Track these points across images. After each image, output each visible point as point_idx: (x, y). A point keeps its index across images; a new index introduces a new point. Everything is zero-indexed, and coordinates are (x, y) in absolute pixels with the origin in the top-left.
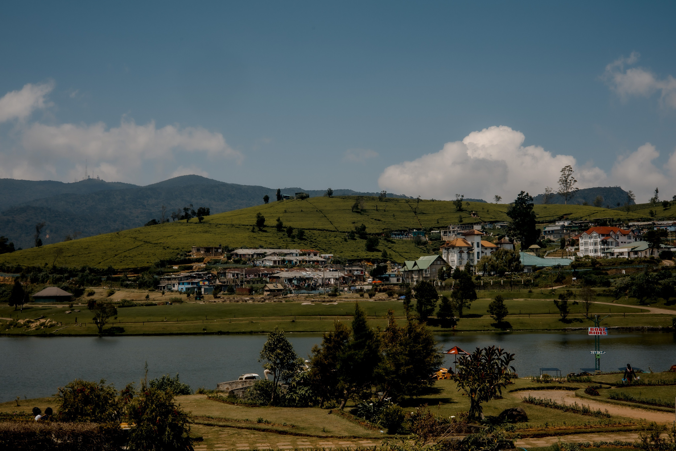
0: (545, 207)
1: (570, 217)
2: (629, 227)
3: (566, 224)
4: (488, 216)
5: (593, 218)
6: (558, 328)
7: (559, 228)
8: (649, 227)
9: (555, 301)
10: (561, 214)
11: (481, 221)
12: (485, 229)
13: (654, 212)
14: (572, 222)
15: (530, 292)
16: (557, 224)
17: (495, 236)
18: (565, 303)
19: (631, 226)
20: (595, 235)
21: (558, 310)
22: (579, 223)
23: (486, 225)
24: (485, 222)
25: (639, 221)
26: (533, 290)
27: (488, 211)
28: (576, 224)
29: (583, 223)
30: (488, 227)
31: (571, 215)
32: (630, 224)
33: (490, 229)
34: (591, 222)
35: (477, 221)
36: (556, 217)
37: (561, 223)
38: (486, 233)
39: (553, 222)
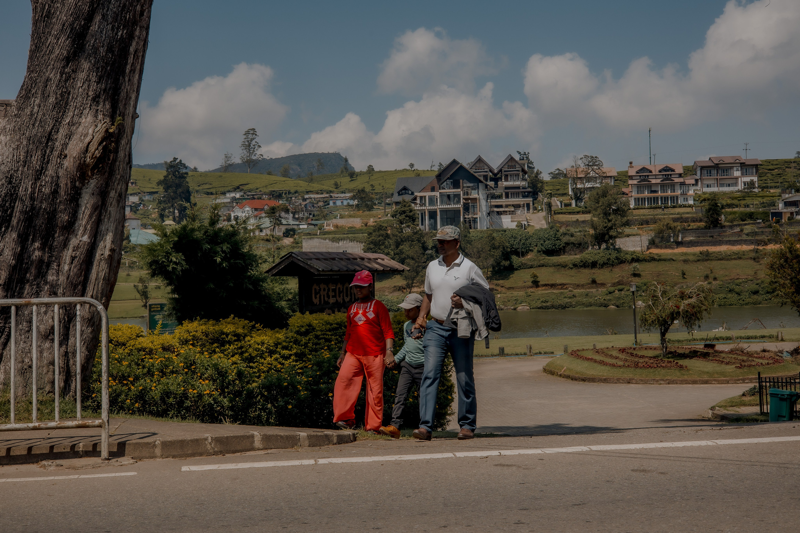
0: (221, 176)
1: (245, 188)
2: (304, 200)
3: (238, 196)
4: (150, 186)
5: (267, 190)
6: (136, 316)
7: (229, 200)
8: (325, 199)
9: (135, 286)
10: (237, 184)
11: (139, 191)
12: (143, 201)
13: (339, 184)
14: (244, 193)
16: (228, 195)
17: (154, 209)
18: (146, 287)
19: (307, 198)
20: (247, 209)
21: (138, 296)
22: (252, 195)
23: (145, 196)
24: (145, 193)
25: (317, 193)
27: (150, 180)
28: (248, 195)
29: (256, 195)
30: (147, 198)
31: (247, 186)
32: (306, 196)
33: (150, 201)
34: (265, 194)
35: (134, 192)
36: (231, 187)
37: (233, 195)
38: (144, 205)
39: (224, 193)
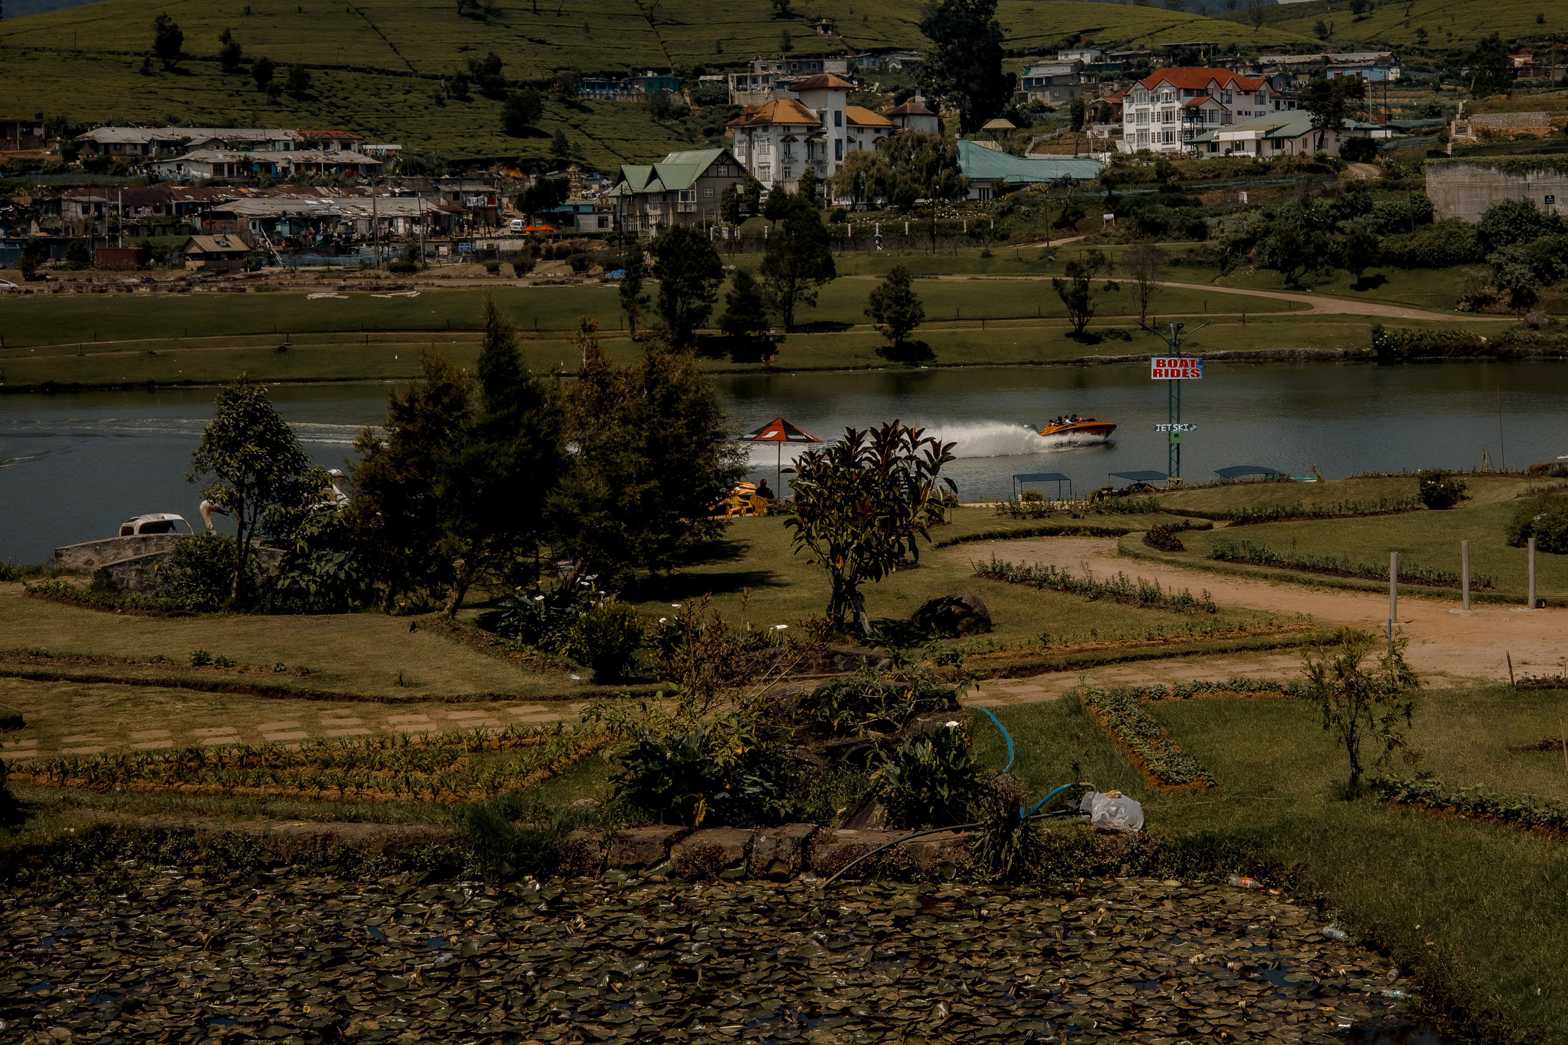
0: (1030, 10)
1: (1097, 38)
2: (1259, 68)
3: (1087, 59)
4: (867, 34)
5: (1161, 43)
6: (1063, 358)
7: (1067, 70)
8: (1314, 68)
9: (1056, 283)
10: (1074, 29)
11: (845, 47)
12: (856, 71)
13: (1328, 27)
14: (1103, 52)
15: (987, 255)
16: (1061, 58)
17: (885, 91)
18: (1085, 286)
19: (1265, 66)
20: (1166, 91)
21: (1063, 306)
22: (1124, 57)
23: (861, 60)
24: (858, 52)
25: (1286, 52)
26: (995, 251)
27: (866, 19)
28: (1113, 58)
29: (1134, 56)
30: (865, 64)
31: (1101, 34)
32: (1263, 60)
33: (873, 72)
34: (1157, 54)
35: (833, 48)
36: (1060, 38)
37: (1074, 57)
38: (861, 82)
39: (1050, 52)
